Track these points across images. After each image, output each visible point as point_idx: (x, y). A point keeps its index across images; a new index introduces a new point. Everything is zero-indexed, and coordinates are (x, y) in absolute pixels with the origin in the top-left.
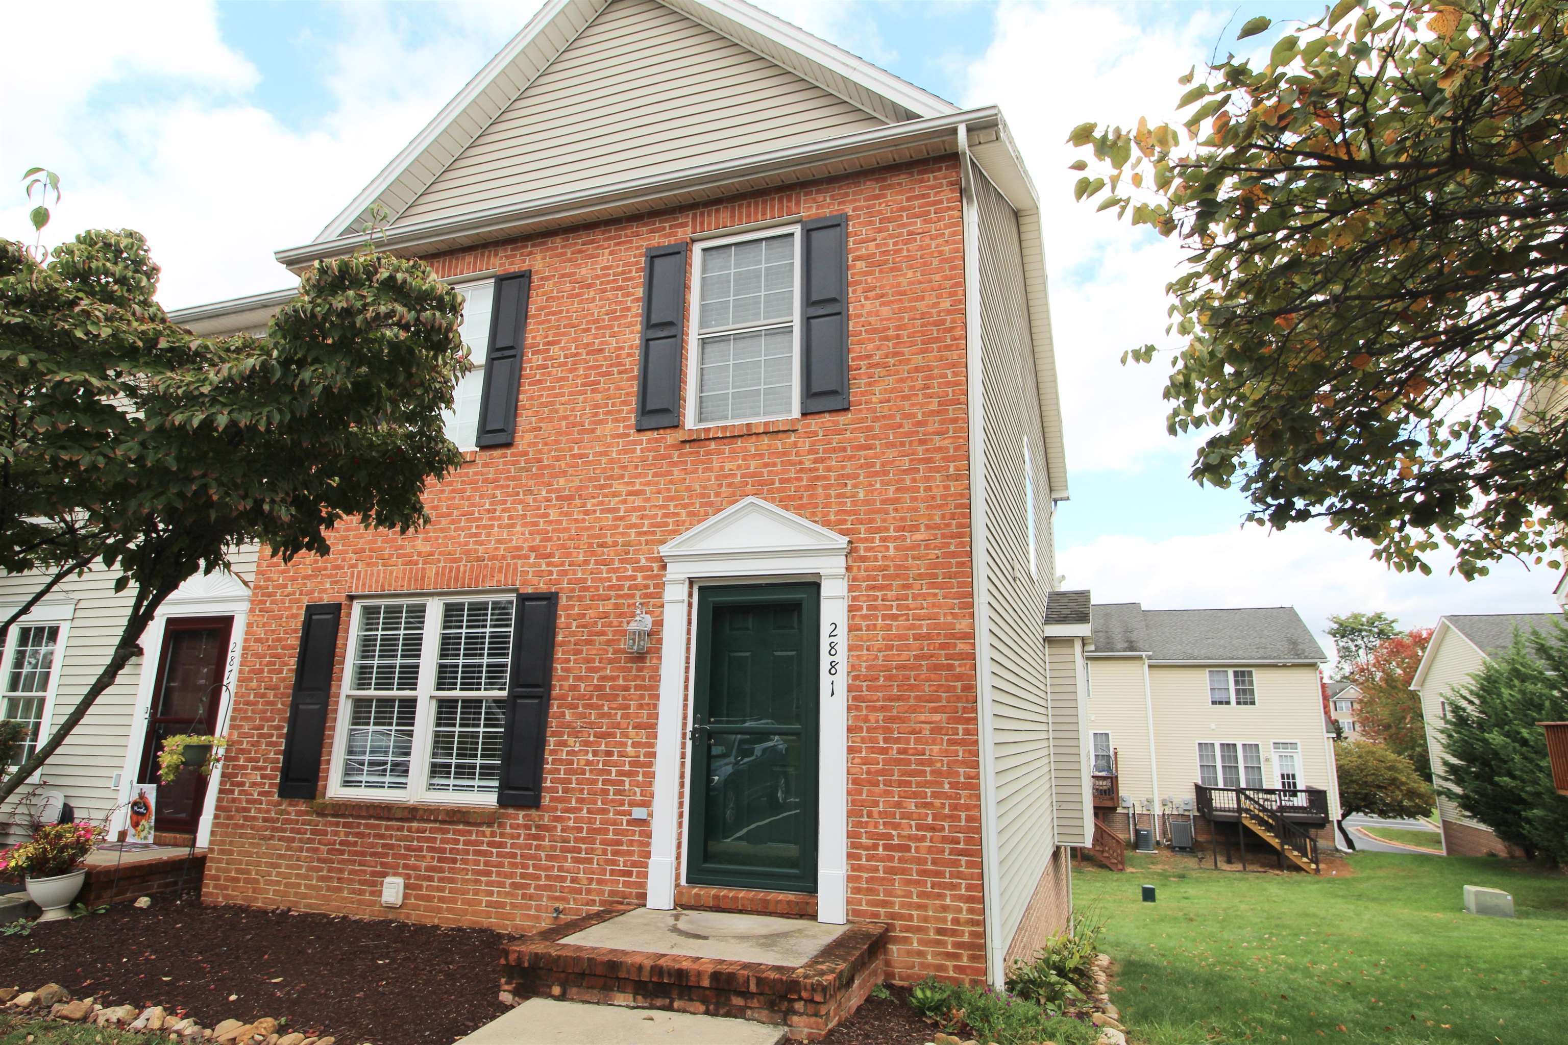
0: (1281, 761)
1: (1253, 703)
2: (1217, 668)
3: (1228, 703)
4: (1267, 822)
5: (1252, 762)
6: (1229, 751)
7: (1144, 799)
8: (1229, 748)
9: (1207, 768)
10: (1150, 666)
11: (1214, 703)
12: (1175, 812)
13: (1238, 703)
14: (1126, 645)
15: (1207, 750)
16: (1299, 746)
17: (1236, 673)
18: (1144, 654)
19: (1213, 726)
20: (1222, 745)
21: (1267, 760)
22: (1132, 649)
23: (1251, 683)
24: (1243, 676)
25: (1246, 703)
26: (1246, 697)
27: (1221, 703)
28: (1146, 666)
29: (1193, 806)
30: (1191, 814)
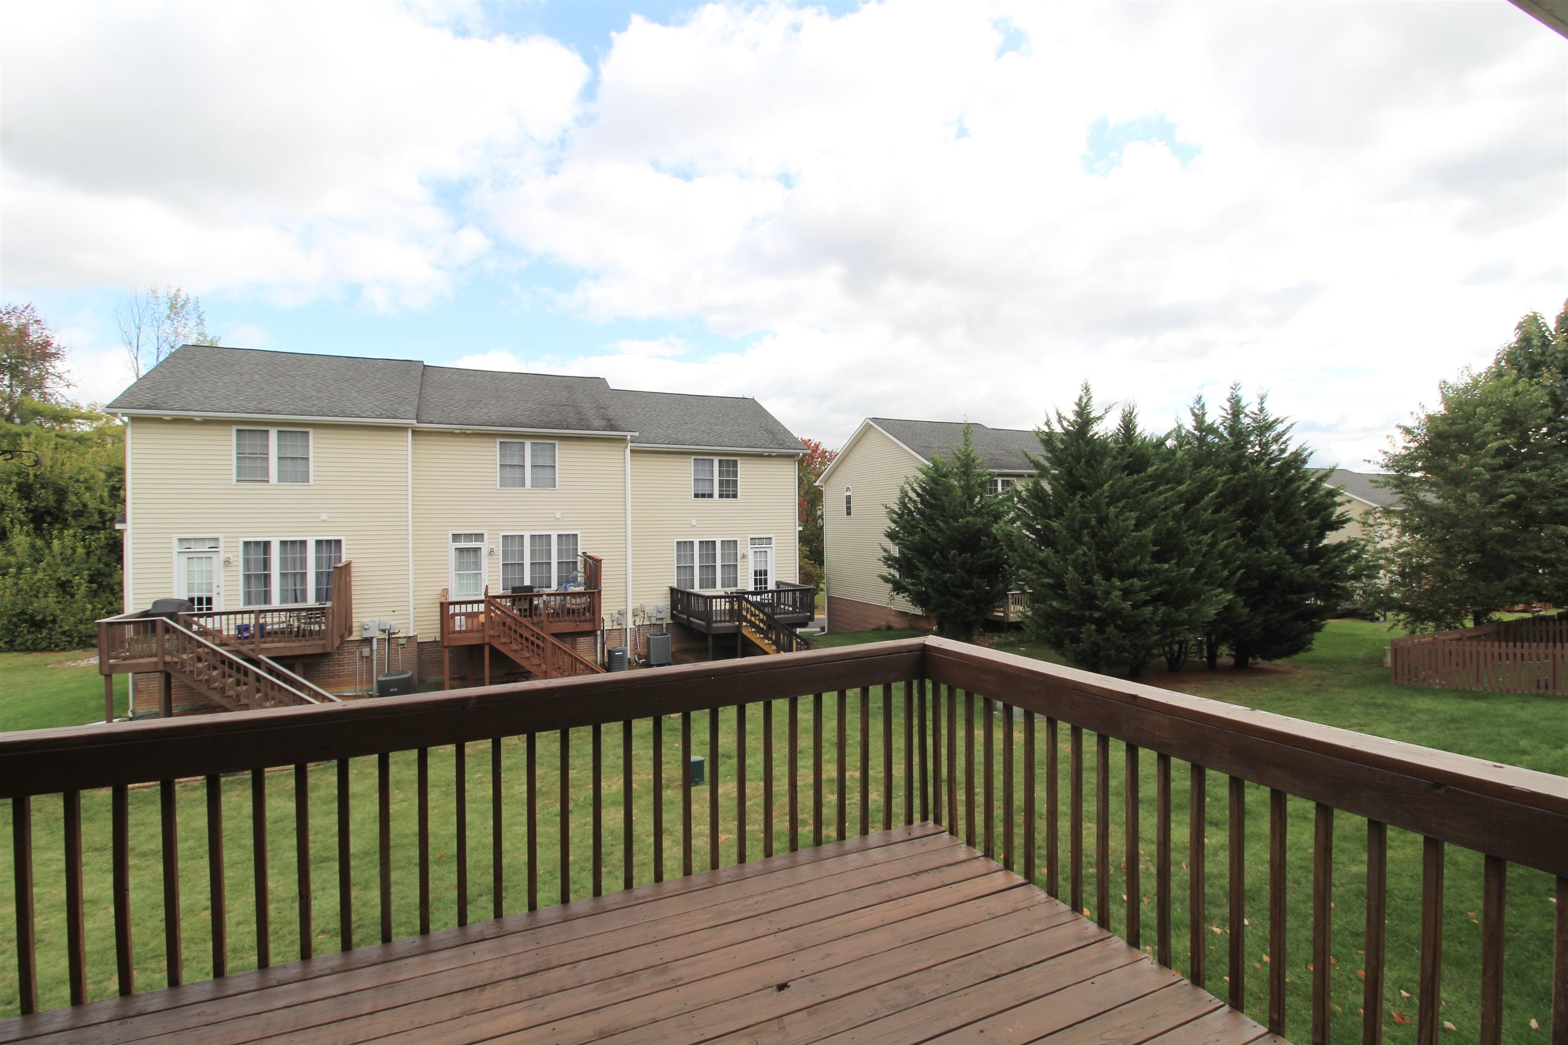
0: (755, 557)
1: (735, 496)
2: (702, 457)
3: (711, 496)
4: (758, 626)
5: (729, 560)
6: (707, 550)
7: (615, 612)
8: (708, 546)
9: (685, 569)
10: (632, 451)
11: (696, 496)
12: (647, 622)
13: (721, 496)
14: (604, 423)
15: (685, 550)
16: (773, 541)
17: (720, 461)
18: (629, 435)
19: (694, 522)
20: (701, 542)
21: (744, 556)
22: (612, 428)
23: (735, 474)
24: (729, 467)
25: (728, 496)
26: (729, 490)
27: (703, 496)
28: (628, 451)
29: (666, 614)
30: (664, 623)
